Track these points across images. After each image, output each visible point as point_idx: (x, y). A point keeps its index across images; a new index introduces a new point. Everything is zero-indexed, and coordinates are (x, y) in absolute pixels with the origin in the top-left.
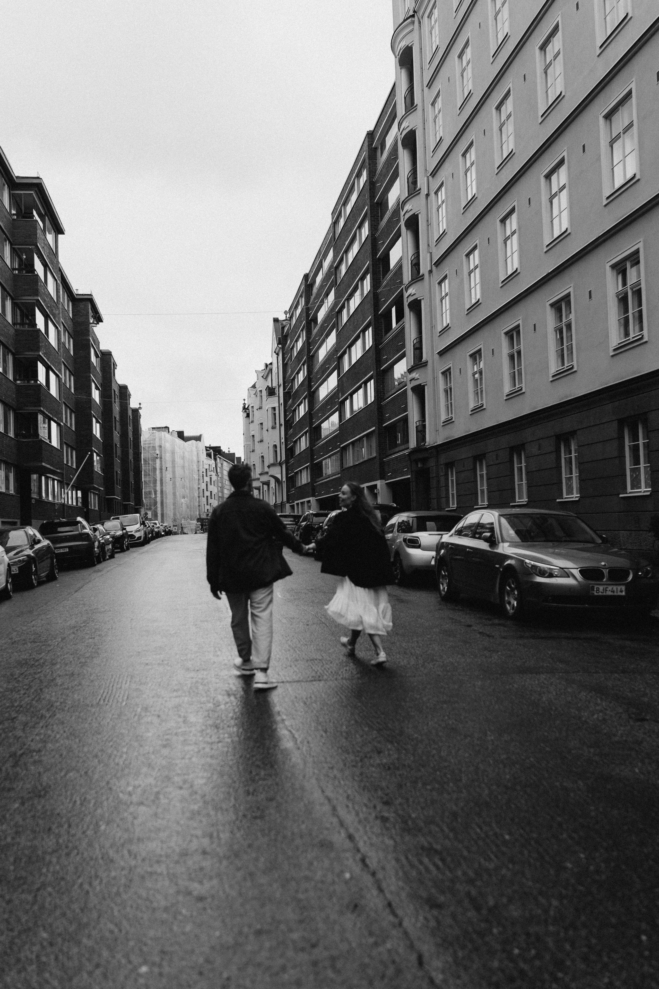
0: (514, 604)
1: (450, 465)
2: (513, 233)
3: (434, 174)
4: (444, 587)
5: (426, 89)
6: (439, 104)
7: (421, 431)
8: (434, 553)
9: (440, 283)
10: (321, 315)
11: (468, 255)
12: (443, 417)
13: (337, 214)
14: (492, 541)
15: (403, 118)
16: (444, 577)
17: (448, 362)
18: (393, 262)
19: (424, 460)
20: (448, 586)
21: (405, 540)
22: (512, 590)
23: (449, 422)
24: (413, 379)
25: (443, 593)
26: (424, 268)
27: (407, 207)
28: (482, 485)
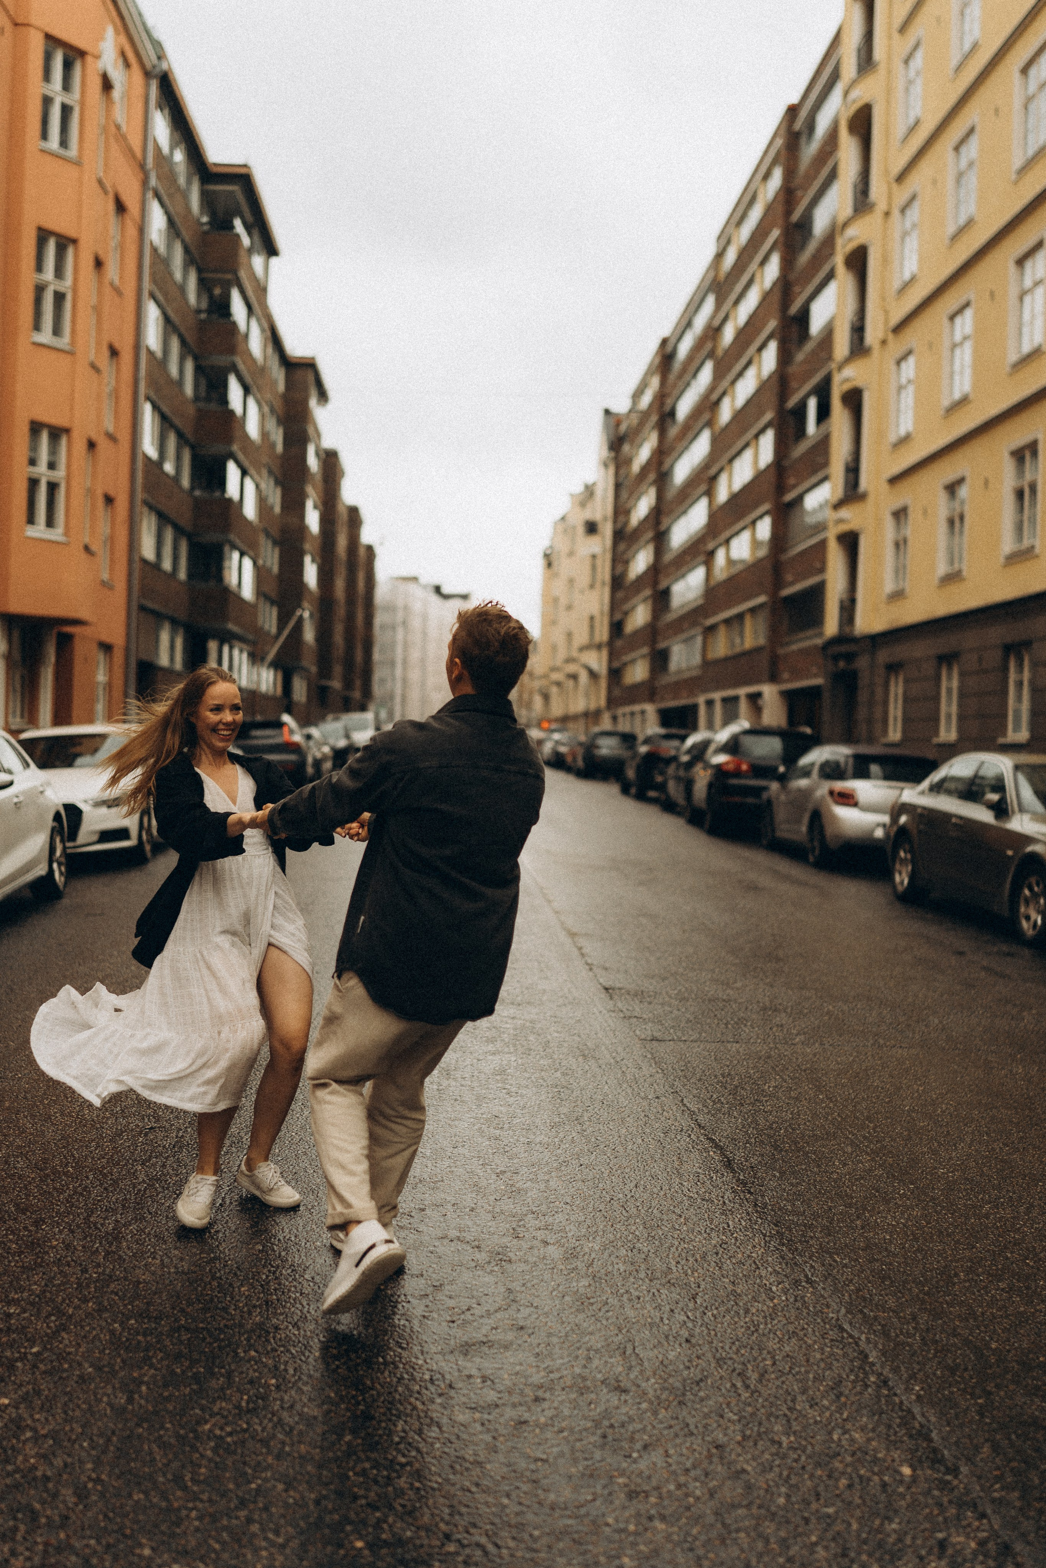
0: (1036, 922)
1: (893, 668)
2: (1037, 284)
3: (901, 178)
4: (902, 878)
5: (896, 35)
6: (918, 60)
7: (848, 608)
8: (886, 819)
9: (898, 363)
10: (684, 407)
11: (952, 318)
12: (889, 587)
13: (724, 240)
14: (1001, 810)
15: (853, 83)
16: (903, 861)
17: (904, 496)
18: (816, 325)
19: (850, 657)
20: (912, 877)
21: (831, 793)
22: (1035, 896)
23: (898, 595)
24: (841, 521)
25: (900, 889)
26: (872, 336)
27: (851, 232)
28: (949, 704)
